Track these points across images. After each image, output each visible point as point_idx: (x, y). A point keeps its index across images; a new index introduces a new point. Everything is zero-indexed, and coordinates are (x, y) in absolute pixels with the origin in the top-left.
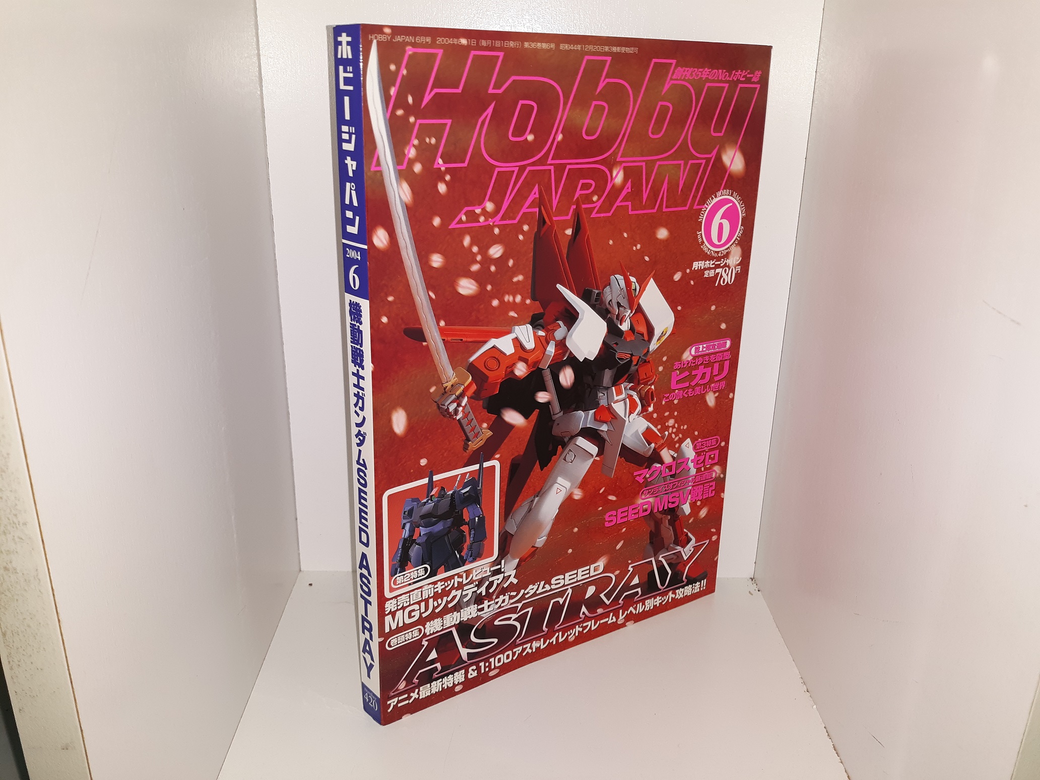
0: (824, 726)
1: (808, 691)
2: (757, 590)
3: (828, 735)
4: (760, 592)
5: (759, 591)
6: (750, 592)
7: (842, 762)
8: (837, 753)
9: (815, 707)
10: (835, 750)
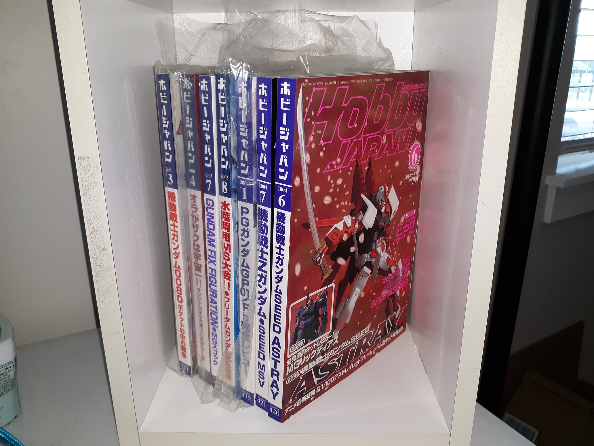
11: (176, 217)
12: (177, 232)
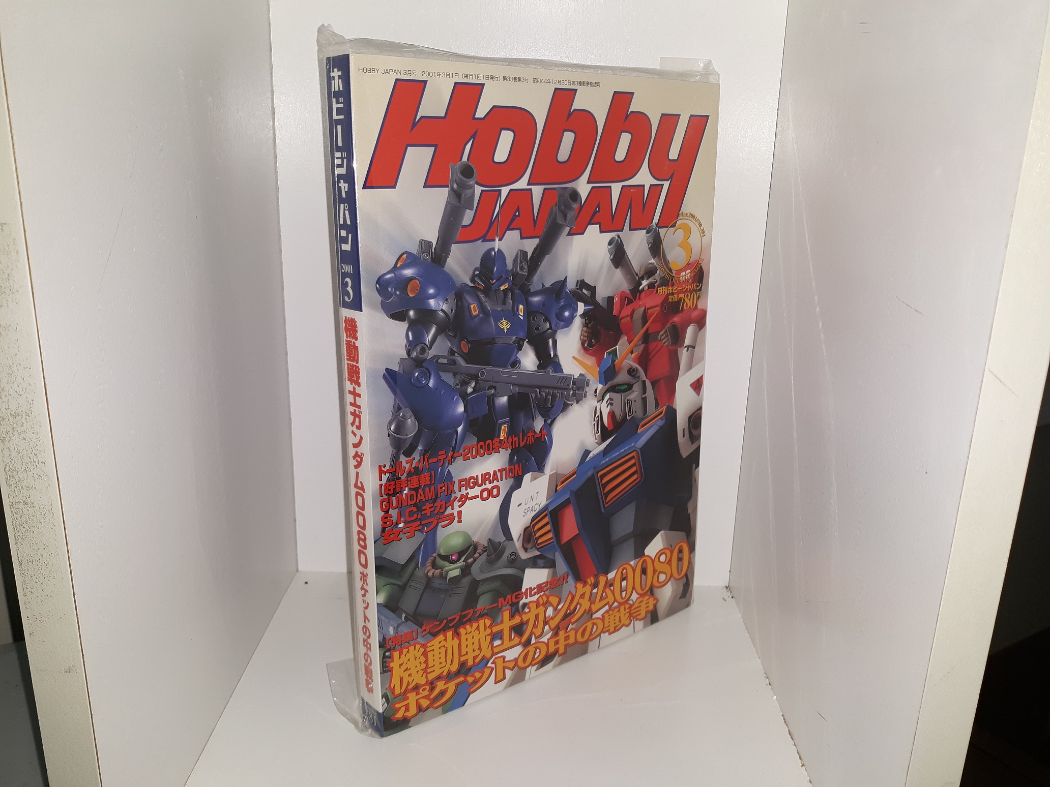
0: (782, 714)
1: (770, 684)
2: (731, 596)
3: (785, 722)
4: (733, 599)
5: (732, 597)
6: (723, 598)
7: (795, 745)
8: (791, 737)
9: (775, 697)
10: (790, 734)
11: (358, 373)
12: (359, 407)
